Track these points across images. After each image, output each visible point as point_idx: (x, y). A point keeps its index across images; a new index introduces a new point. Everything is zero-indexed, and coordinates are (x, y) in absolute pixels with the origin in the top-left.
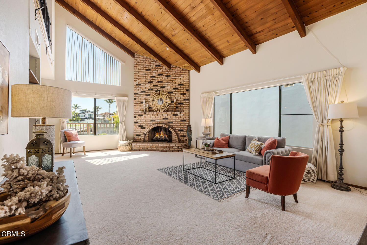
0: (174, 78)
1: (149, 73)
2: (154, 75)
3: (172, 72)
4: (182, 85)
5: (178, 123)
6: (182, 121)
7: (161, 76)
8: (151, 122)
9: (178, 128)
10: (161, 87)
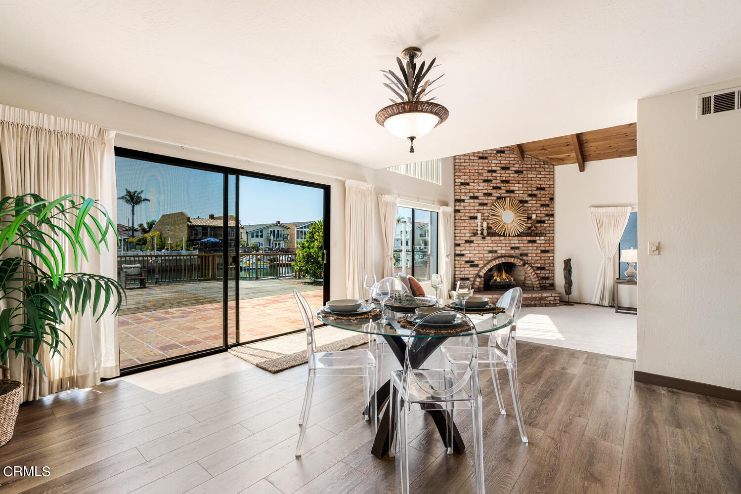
0: (529, 176)
1: (485, 165)
2: (494, 168)
3: (526, 166)
4: (543, 189)
5: (536, 256)
6: (543, 252)
7: (507, 172)
8: (490, 255)
9: (536, 265)
10: (508, 191)
